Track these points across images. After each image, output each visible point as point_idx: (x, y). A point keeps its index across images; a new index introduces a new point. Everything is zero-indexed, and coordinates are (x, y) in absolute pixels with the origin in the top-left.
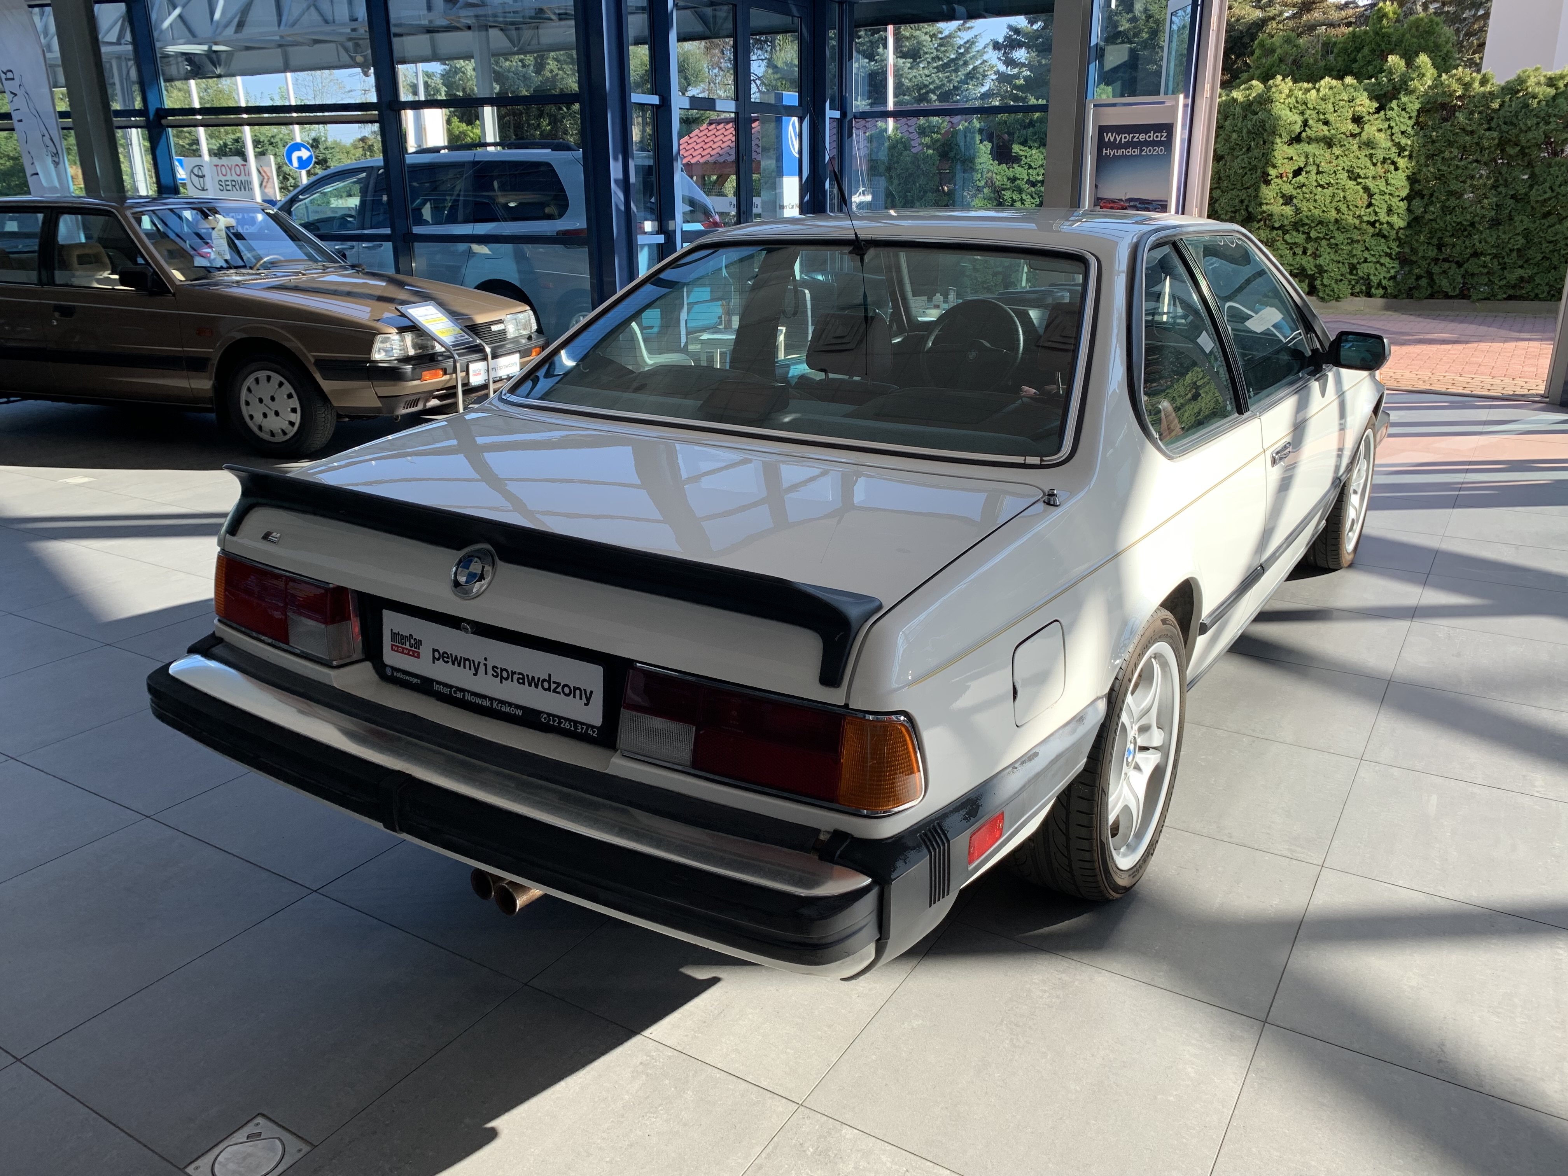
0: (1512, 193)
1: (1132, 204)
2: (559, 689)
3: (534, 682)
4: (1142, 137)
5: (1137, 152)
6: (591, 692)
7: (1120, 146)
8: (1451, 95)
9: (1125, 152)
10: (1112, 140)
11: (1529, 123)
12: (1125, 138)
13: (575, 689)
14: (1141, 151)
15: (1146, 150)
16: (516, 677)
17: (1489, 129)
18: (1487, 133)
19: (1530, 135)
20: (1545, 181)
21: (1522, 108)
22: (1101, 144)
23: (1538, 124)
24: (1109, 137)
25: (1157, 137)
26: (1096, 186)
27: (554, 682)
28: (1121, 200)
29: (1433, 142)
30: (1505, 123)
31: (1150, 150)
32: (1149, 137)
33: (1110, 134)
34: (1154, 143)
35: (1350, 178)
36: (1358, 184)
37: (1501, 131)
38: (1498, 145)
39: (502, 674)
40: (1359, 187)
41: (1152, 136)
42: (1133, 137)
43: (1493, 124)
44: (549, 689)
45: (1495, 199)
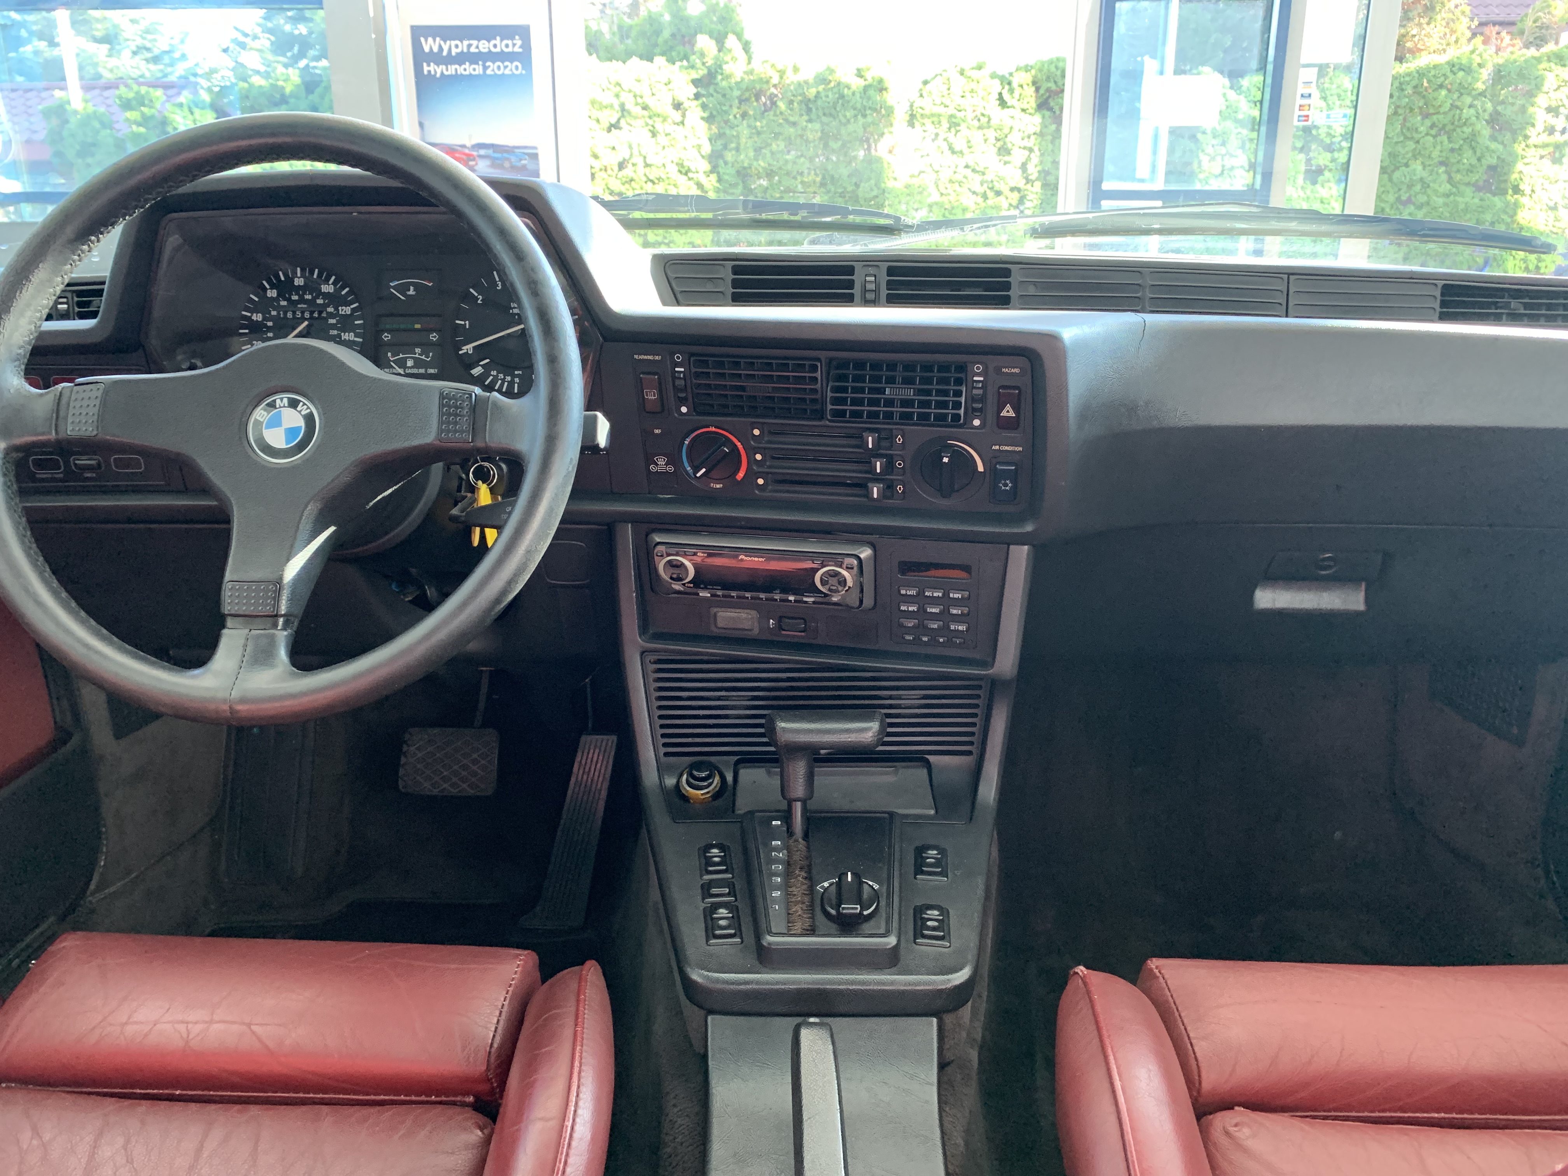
0: (840, 190)
1: (482, 152)
4: (484, 46)
5: (478, 69)
7: (450, 60)
8: (768, 82)
9: (460, 70)
10: (436, 49)
11: (848, 114)
12: (456, 47)
14: (485, 68)
15: (493, 68)
17: (810, 121)
18: (810, 125)
19: (851, 128)
20: (869, 179)
21: (838, 99)
22: (420, 57)
23: (856, 116)
24: (430, 45)
25: (507, 46)
26: (421, 125)
28: (464, 146)
29: (759, 133)
30: (824, 114)
31: (499, 68)
32: (495, 46)
33: (430, 40)
34: (502, 57)
35: (680, 172)
36: (690, 179)
37: (822, 124)
38: (821, 139)
40: (692, 183)
41: (499, 45)
42: (469, 46)
43: (813, 116)
45: (826, 198)
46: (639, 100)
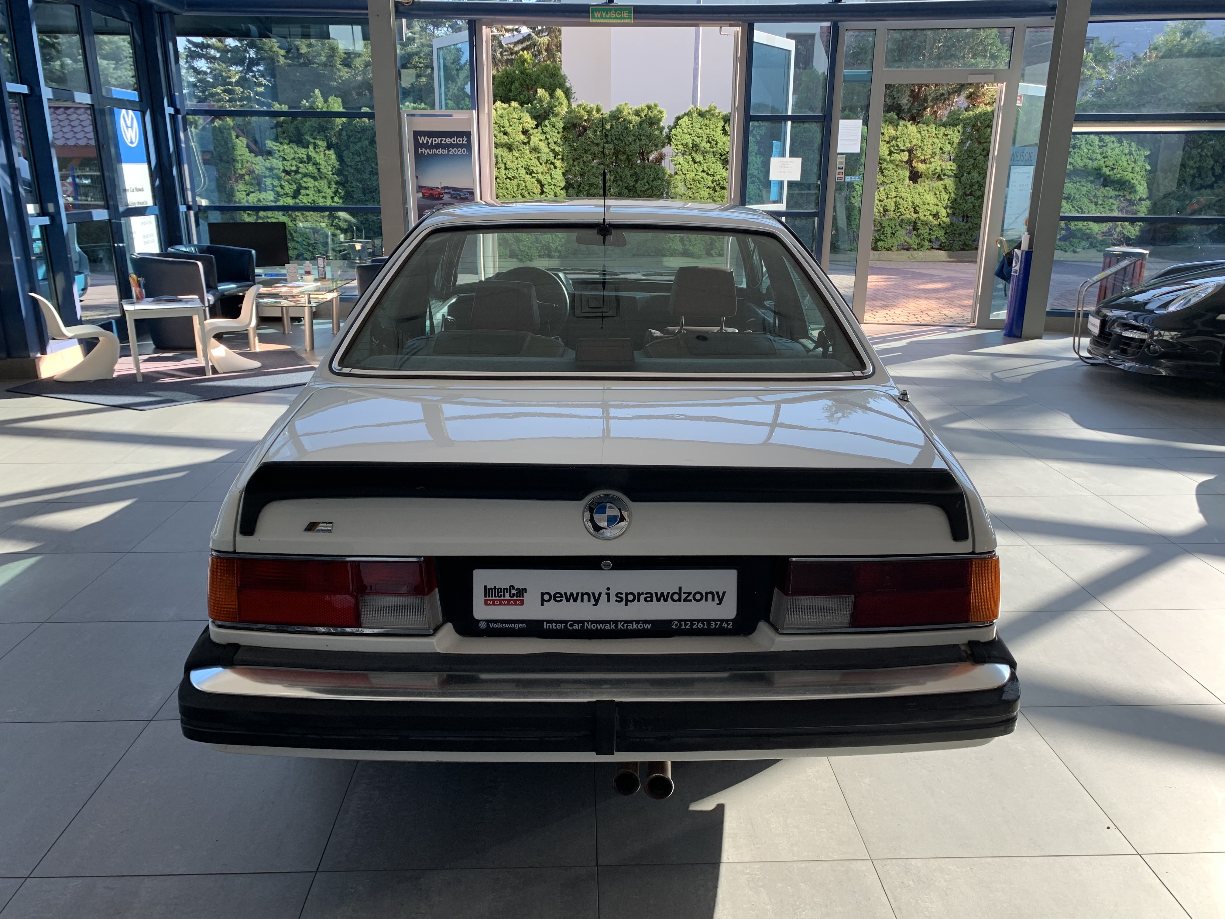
0: (626, 185)
1: (446, 191)
2: (691, 597)
3: (662, 597)
4: (448, 141)
5: (446, 152)
6: (724, 593)
7: (432, 147)
8: (581, 119)
9: (437, 152)
10: (425, 142)
11: (630, 139)
12: (435, 141)
13: (707, 593)
14: (449, 151)
15: (452, 151)
16: (642, 597)
17: (607, 142)
18: (607, 145)
19: (632, 147)
20: (643, 178)
21: (624, 129)
22: (417, 145)
23: (635, 140)
24: (422, 140)
25: (460, 141)
26: (417, 177)
27: (684, 593)
28: (438, 188)
29: (575, 150)
30: (616, 139)
31: (455, 151)
32: (454, 141)
33: (423, 137)
34: (457, 146)
35: (527, 173)
36: (533, 177)
37: (615, 145)
38: (614, 154)
39: (624, 598)
40: (534, 180)
41: (455, 140)
42: (441, 141)
43: (609, 140)
44: (679, 600)
45: (617, 190)
46: (502, 129)
